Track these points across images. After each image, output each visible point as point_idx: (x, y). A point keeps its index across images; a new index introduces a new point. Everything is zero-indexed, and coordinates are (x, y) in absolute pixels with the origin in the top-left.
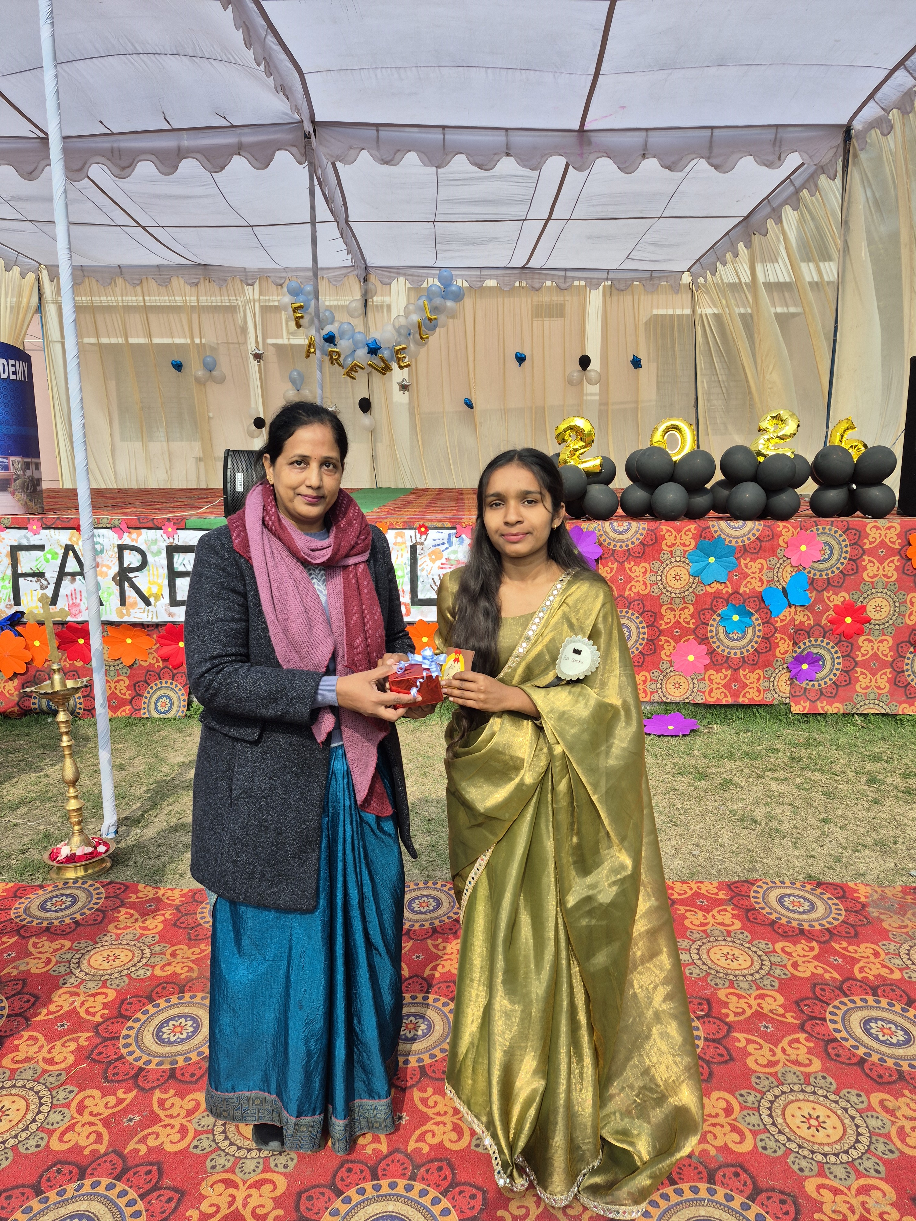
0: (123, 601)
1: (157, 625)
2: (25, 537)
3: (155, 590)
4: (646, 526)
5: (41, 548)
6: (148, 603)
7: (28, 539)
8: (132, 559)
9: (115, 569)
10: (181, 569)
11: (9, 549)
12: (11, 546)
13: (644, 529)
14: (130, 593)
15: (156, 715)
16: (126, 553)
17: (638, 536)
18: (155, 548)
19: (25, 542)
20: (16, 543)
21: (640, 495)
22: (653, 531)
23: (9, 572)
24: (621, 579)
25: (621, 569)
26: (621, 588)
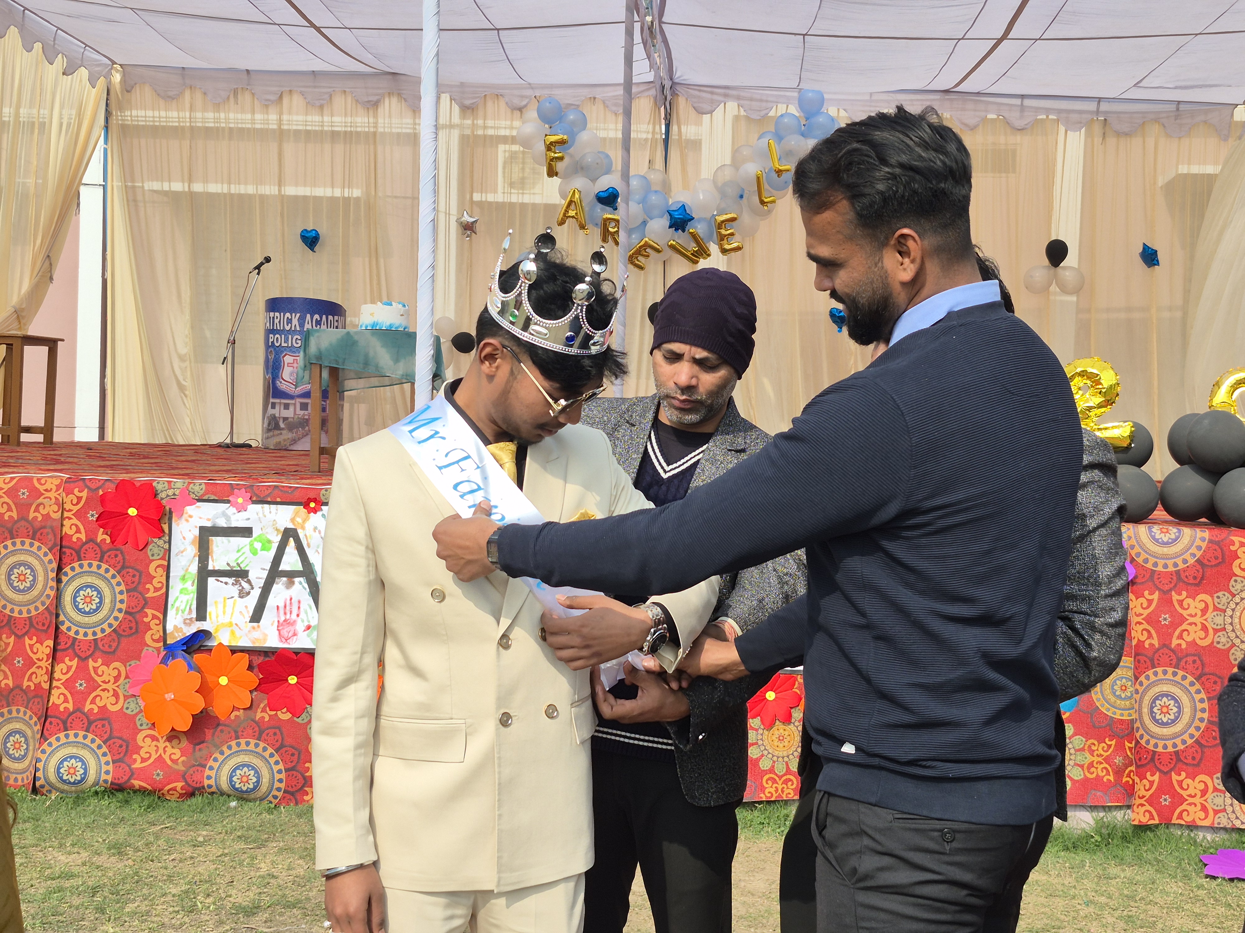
2: (224, 514)
4: (1206, 534)
5: (246, 532)
7: (228, 518)
11: (197, 532)
12: (202, 529)
13: (1203, 540)
17: (1193, 550)
19: (222, 523)
20: (209, 524)
21: (1193, 486)
22: (1218, 543)
23: (194, 568)
24: (1165, 619)
25: (1166, 602)
26: (1165, 634)
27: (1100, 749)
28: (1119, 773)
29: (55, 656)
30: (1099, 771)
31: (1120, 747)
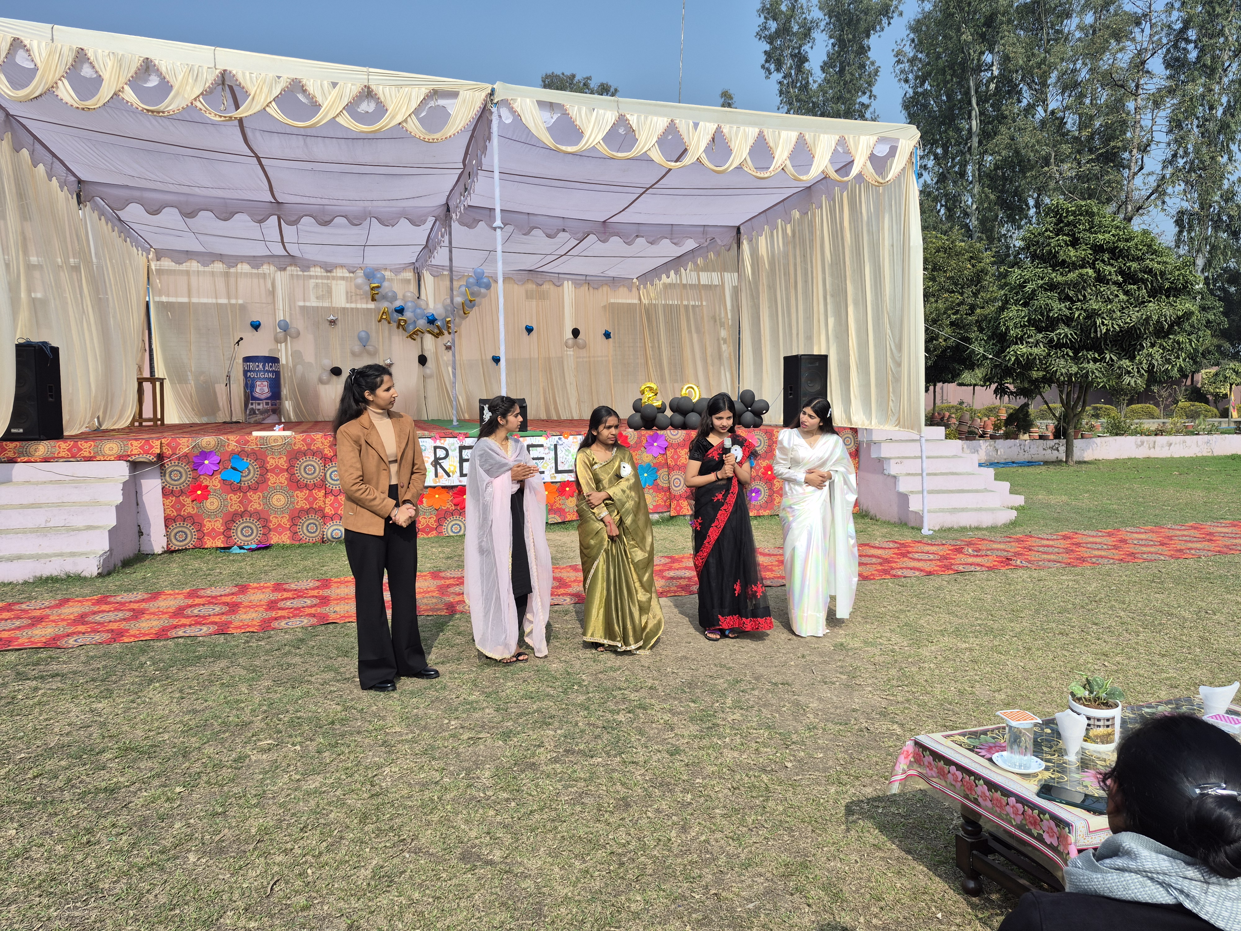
0: (436, 475)
1: (452, 487)
3: (452, 469)
6: (449, 476)
8: (441, 453)
9: (432, 459)
10: (466, 457)
14: (440, 470)
15: (452, 534)
16: (438, 450)
17: (682, 437)
18: (453, 448)
21: (679, 418)
22: (688, 434)
24: (676, 457)
25: (676, 452)
26: (676, 461)
27: (660, 496)
28: (665, 502)
29: (326, 496)
30: (660, 502)
31: (665, 495)
